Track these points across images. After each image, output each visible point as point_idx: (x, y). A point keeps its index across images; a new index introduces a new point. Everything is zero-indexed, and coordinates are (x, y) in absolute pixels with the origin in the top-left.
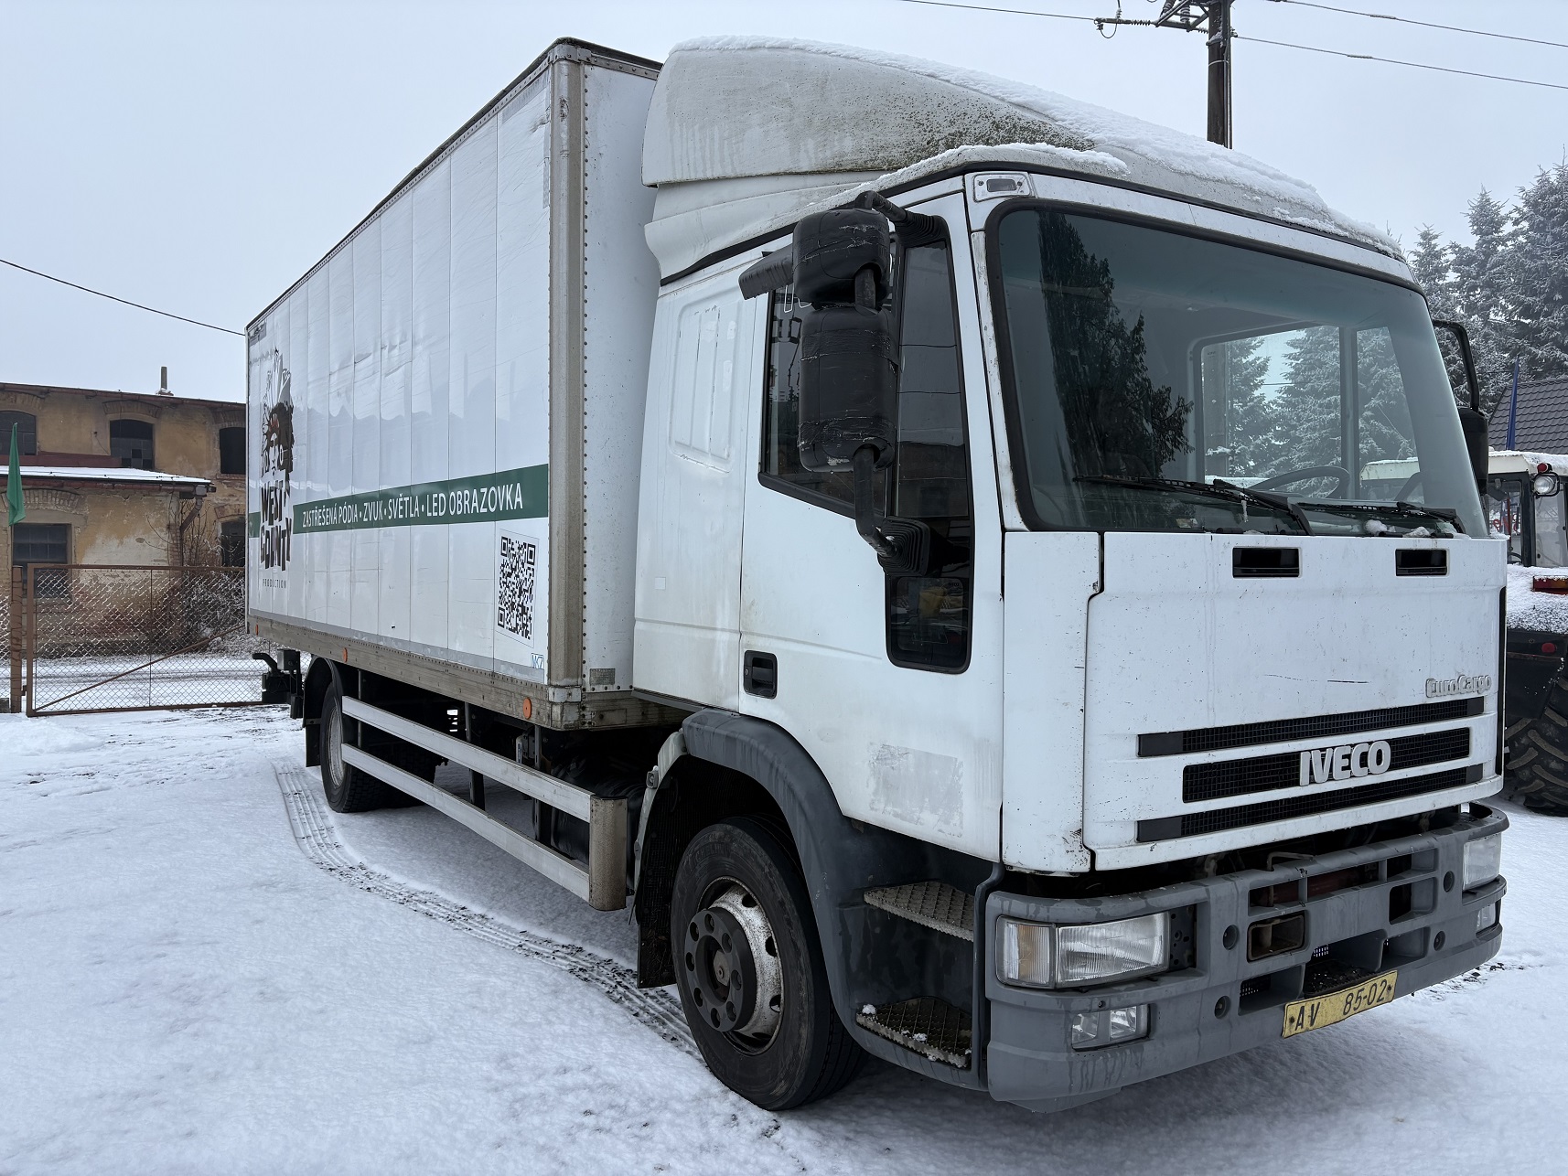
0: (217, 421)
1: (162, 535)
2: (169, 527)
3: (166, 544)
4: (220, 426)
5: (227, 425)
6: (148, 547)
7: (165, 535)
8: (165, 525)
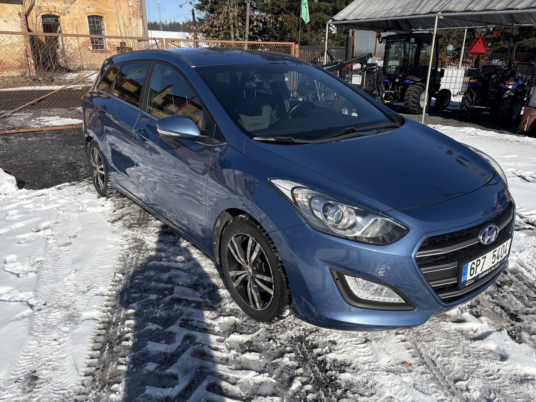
1: (17, 19)
2: (20, 14)
3: (20, 24)
6: (10, 25)
8: (17, 13)
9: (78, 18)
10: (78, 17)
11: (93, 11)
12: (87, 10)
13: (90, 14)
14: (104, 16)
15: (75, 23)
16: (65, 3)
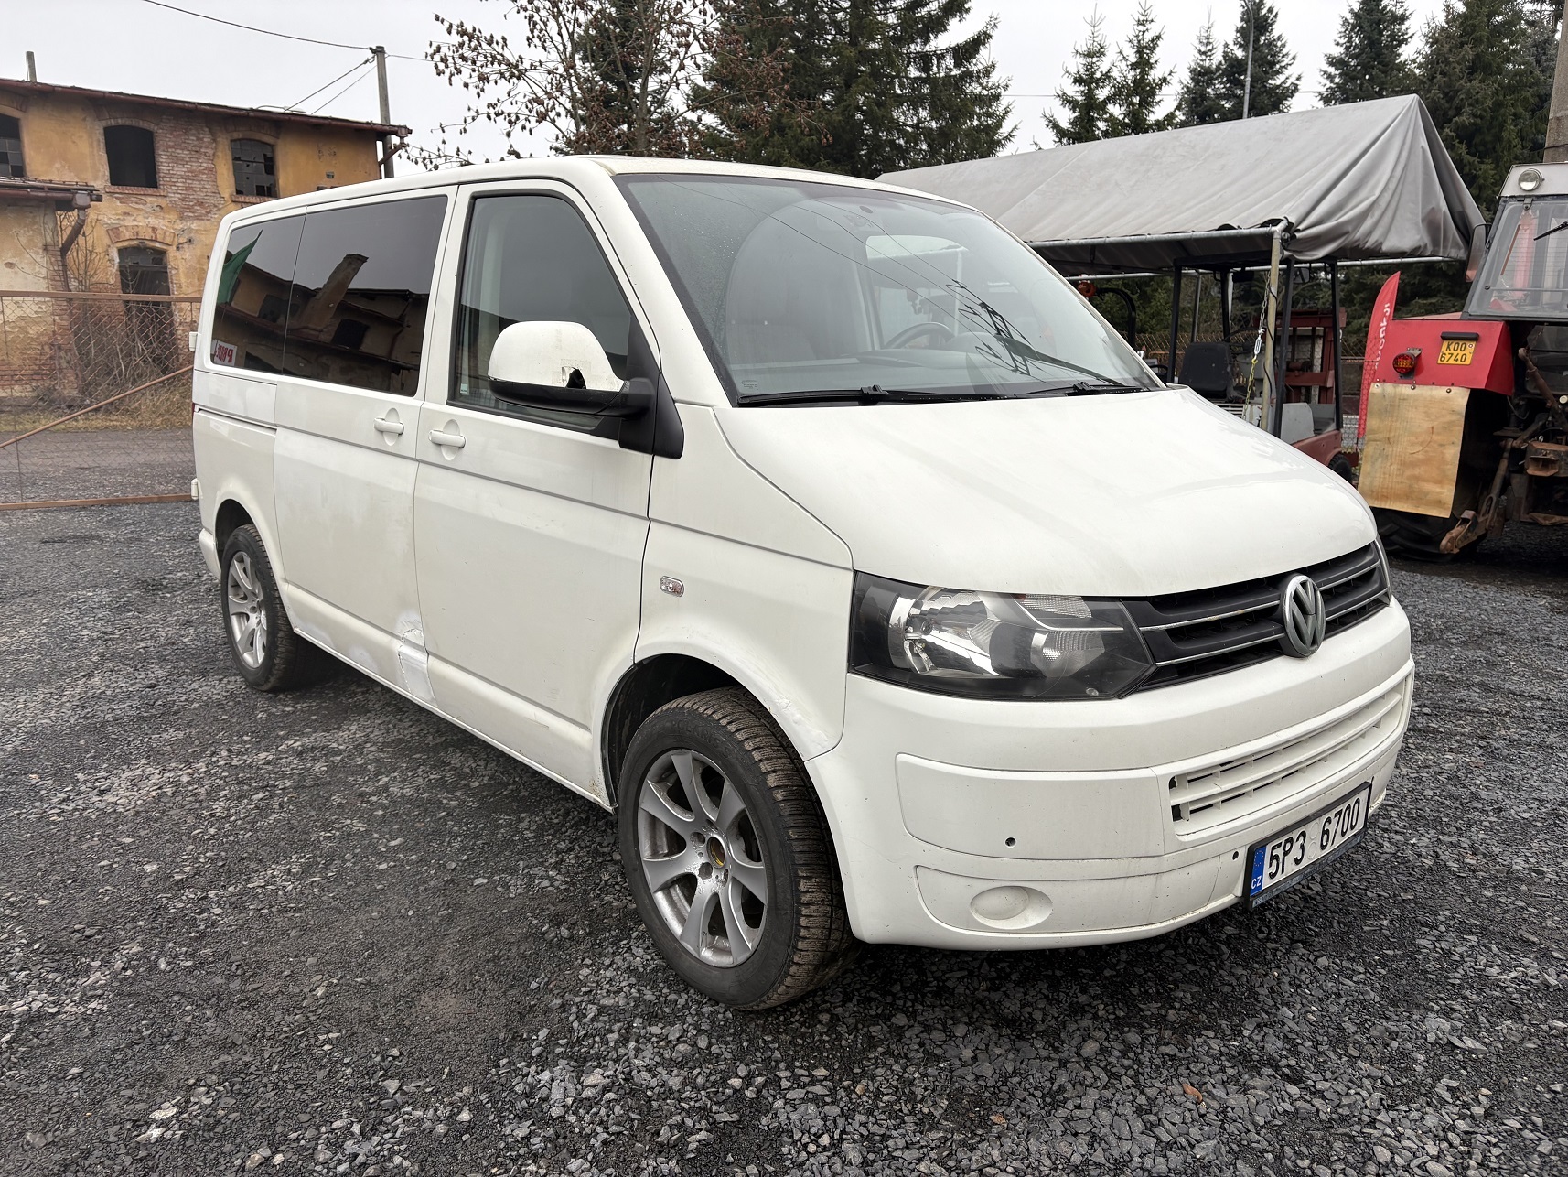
0: (99, 118)
1: (38, 259)
2: (46, 248)
3: (44, 271)
4: (105, 124)
5: (113, 122)
6: (21, 274)
7: (41, 259)
8: (40, 245)
16: (182, 218)
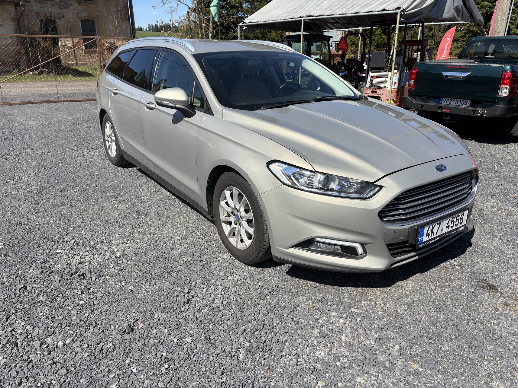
1: (10, 23)
2: (12, 20)
3: (13, 27)
9: (71, 22)
10: (72, 20)
11: (84, 15)
12: (80, 15)
13: (82, 19)
14: (95, 20)
15: (69, 26)
16: (60, 8)
